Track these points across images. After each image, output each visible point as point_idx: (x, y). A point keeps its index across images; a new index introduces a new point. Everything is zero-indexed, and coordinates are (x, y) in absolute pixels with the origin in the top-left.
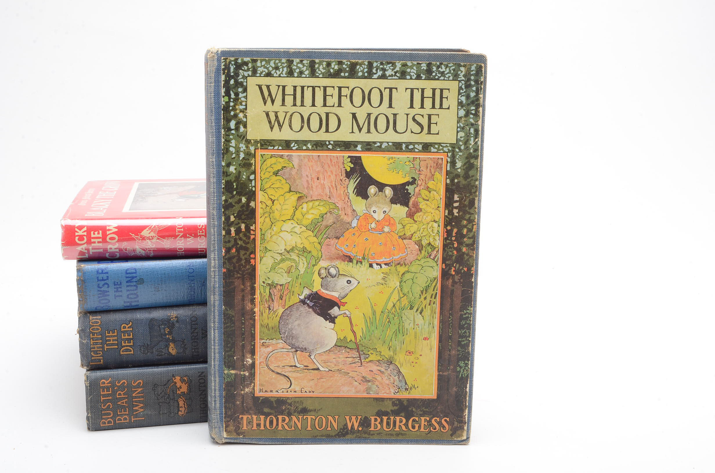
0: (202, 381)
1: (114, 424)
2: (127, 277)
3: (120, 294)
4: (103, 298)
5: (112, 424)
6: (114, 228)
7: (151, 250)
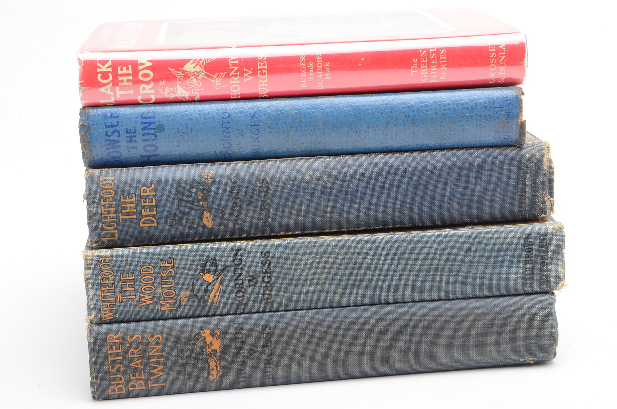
0: (239, 335)
5: (124, 392)
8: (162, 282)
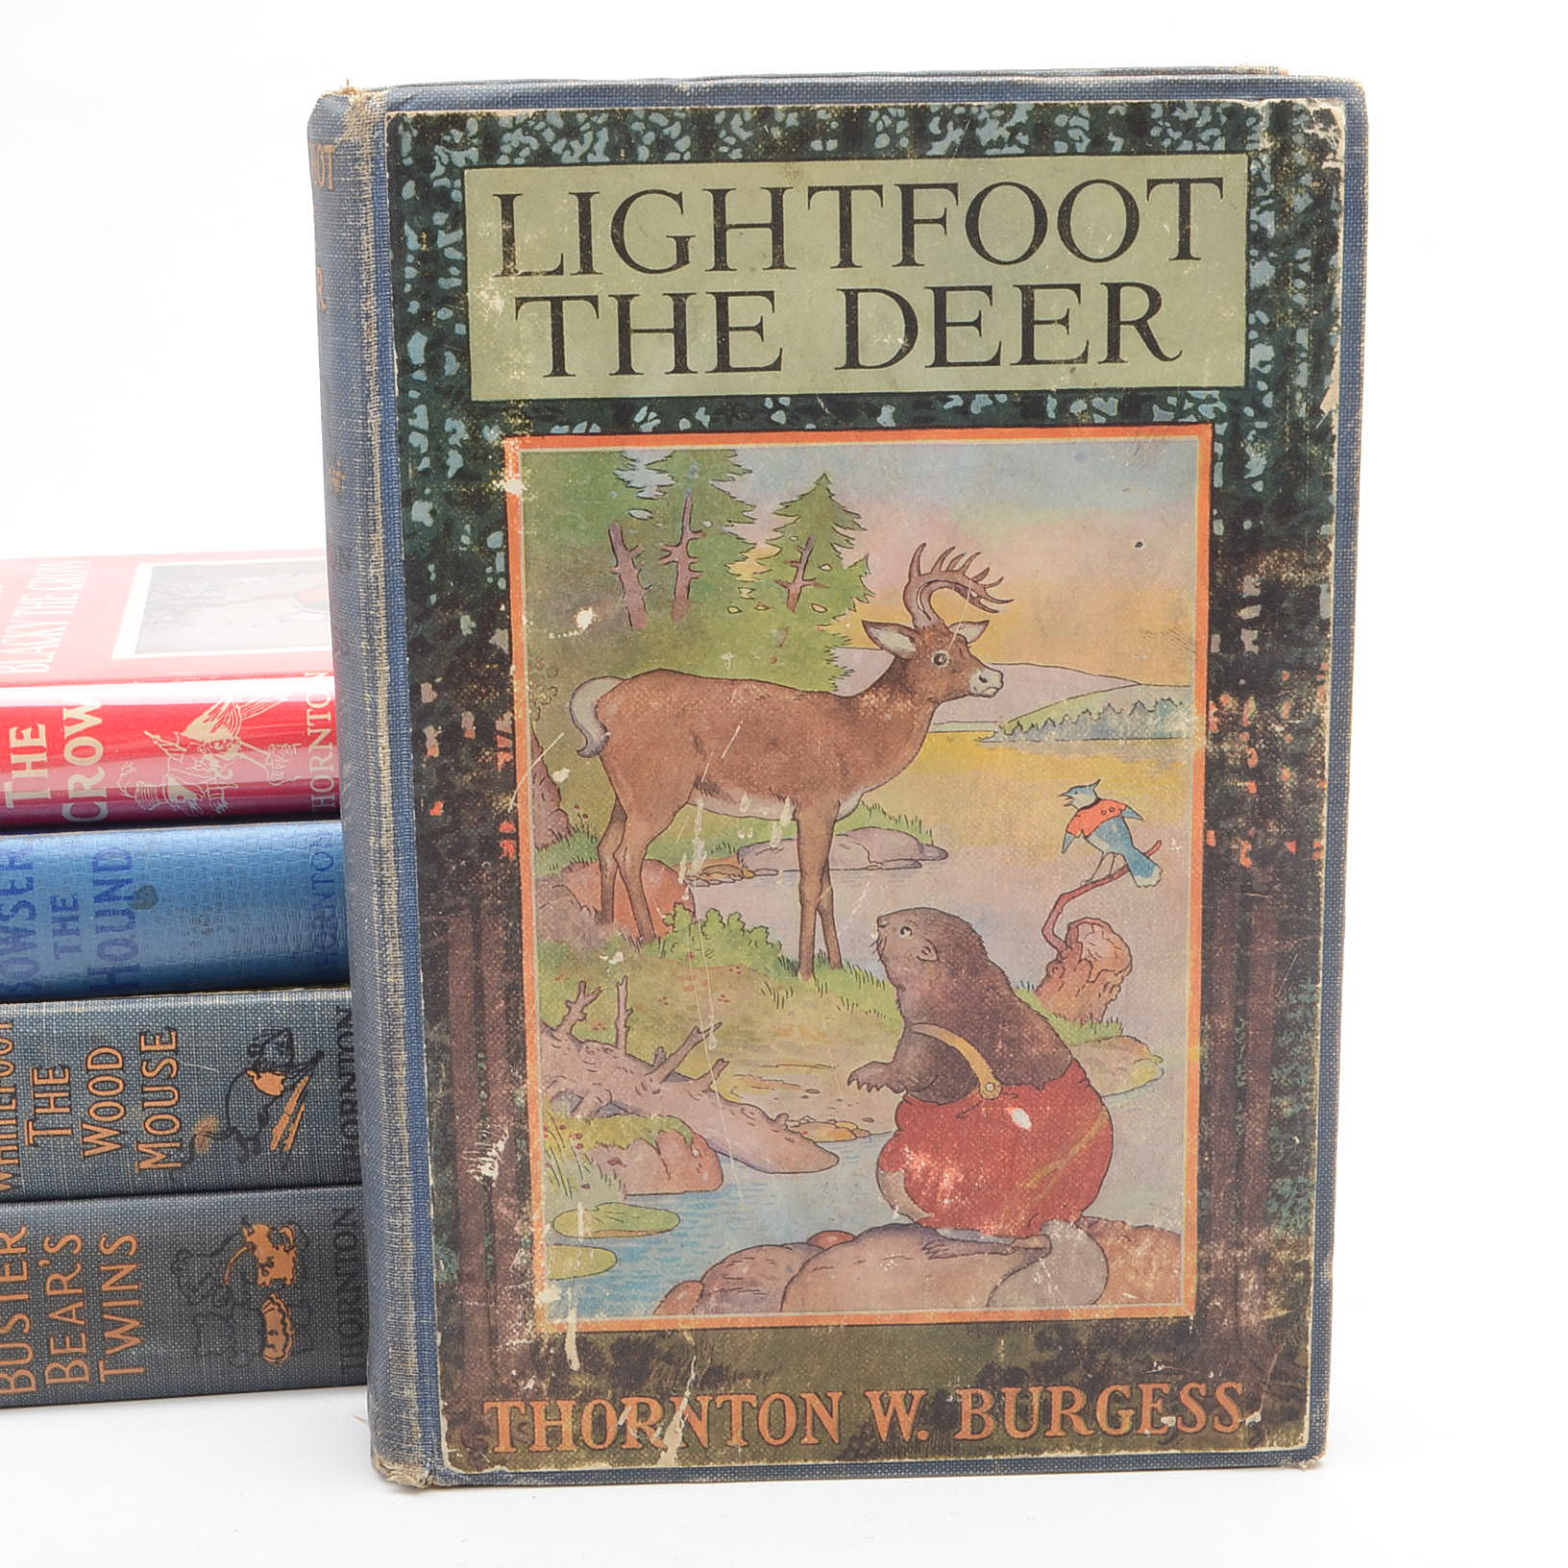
0: (346, 1241)
1: (37, 1387)
2: (97, 883)
3: (74, 940)
4: (14, 955)
5: (33, 1389)
6: (88, 713)
7: (220, 791)
8: (143, 1092)
